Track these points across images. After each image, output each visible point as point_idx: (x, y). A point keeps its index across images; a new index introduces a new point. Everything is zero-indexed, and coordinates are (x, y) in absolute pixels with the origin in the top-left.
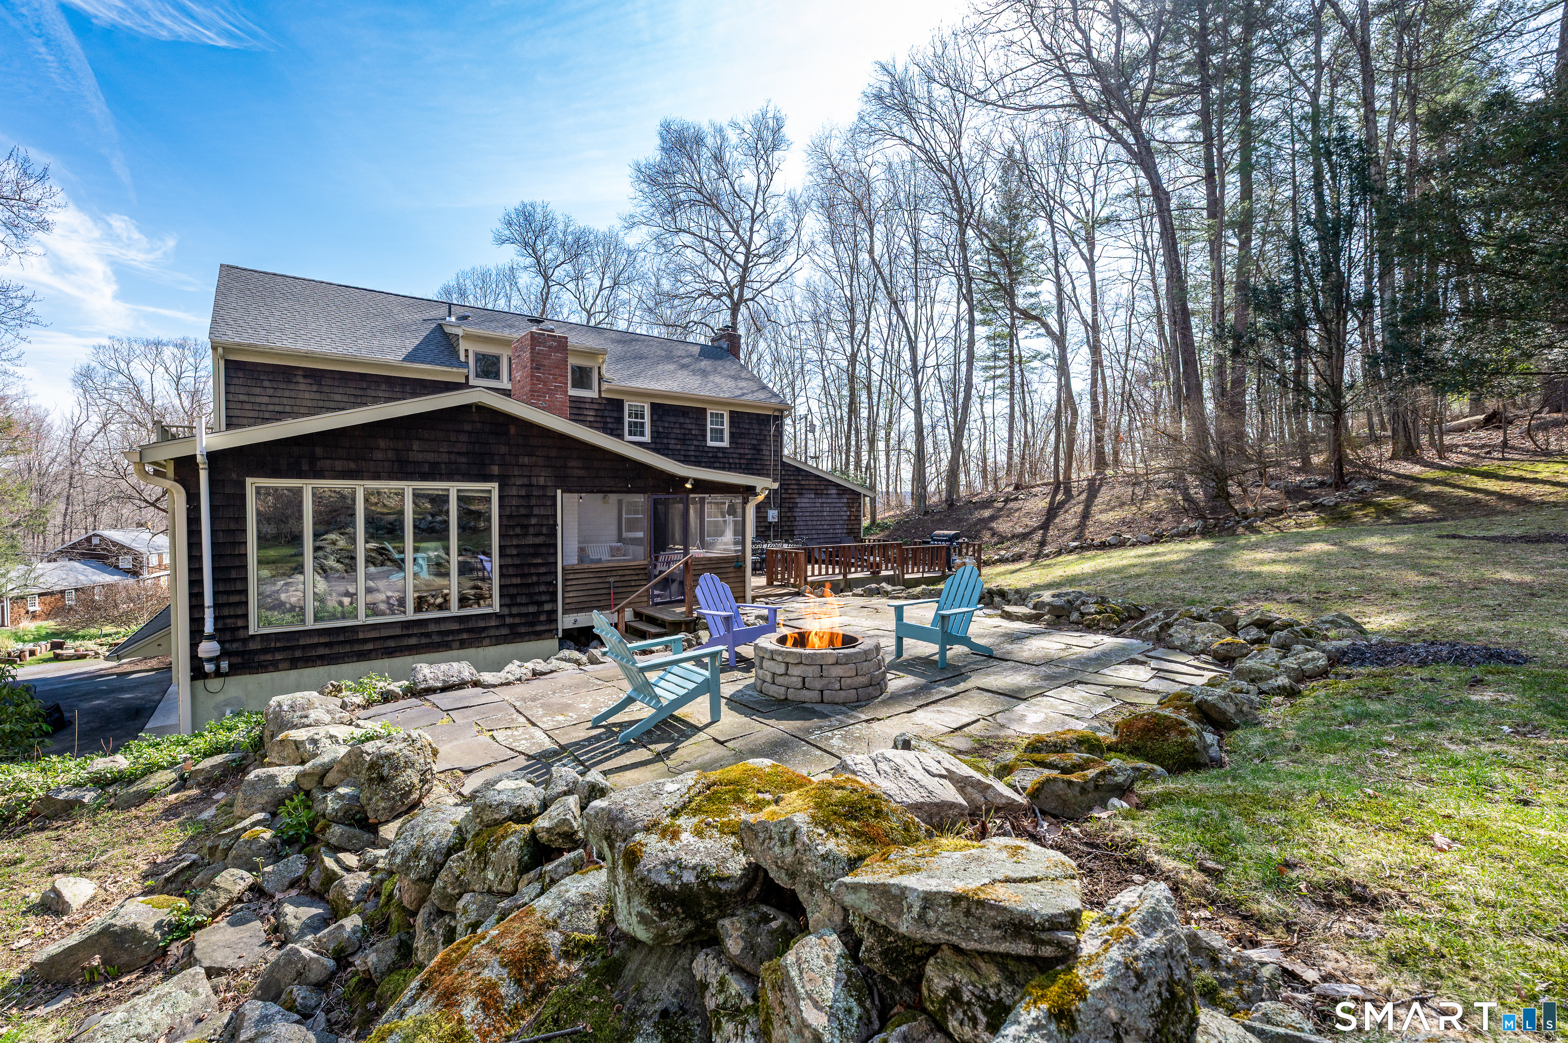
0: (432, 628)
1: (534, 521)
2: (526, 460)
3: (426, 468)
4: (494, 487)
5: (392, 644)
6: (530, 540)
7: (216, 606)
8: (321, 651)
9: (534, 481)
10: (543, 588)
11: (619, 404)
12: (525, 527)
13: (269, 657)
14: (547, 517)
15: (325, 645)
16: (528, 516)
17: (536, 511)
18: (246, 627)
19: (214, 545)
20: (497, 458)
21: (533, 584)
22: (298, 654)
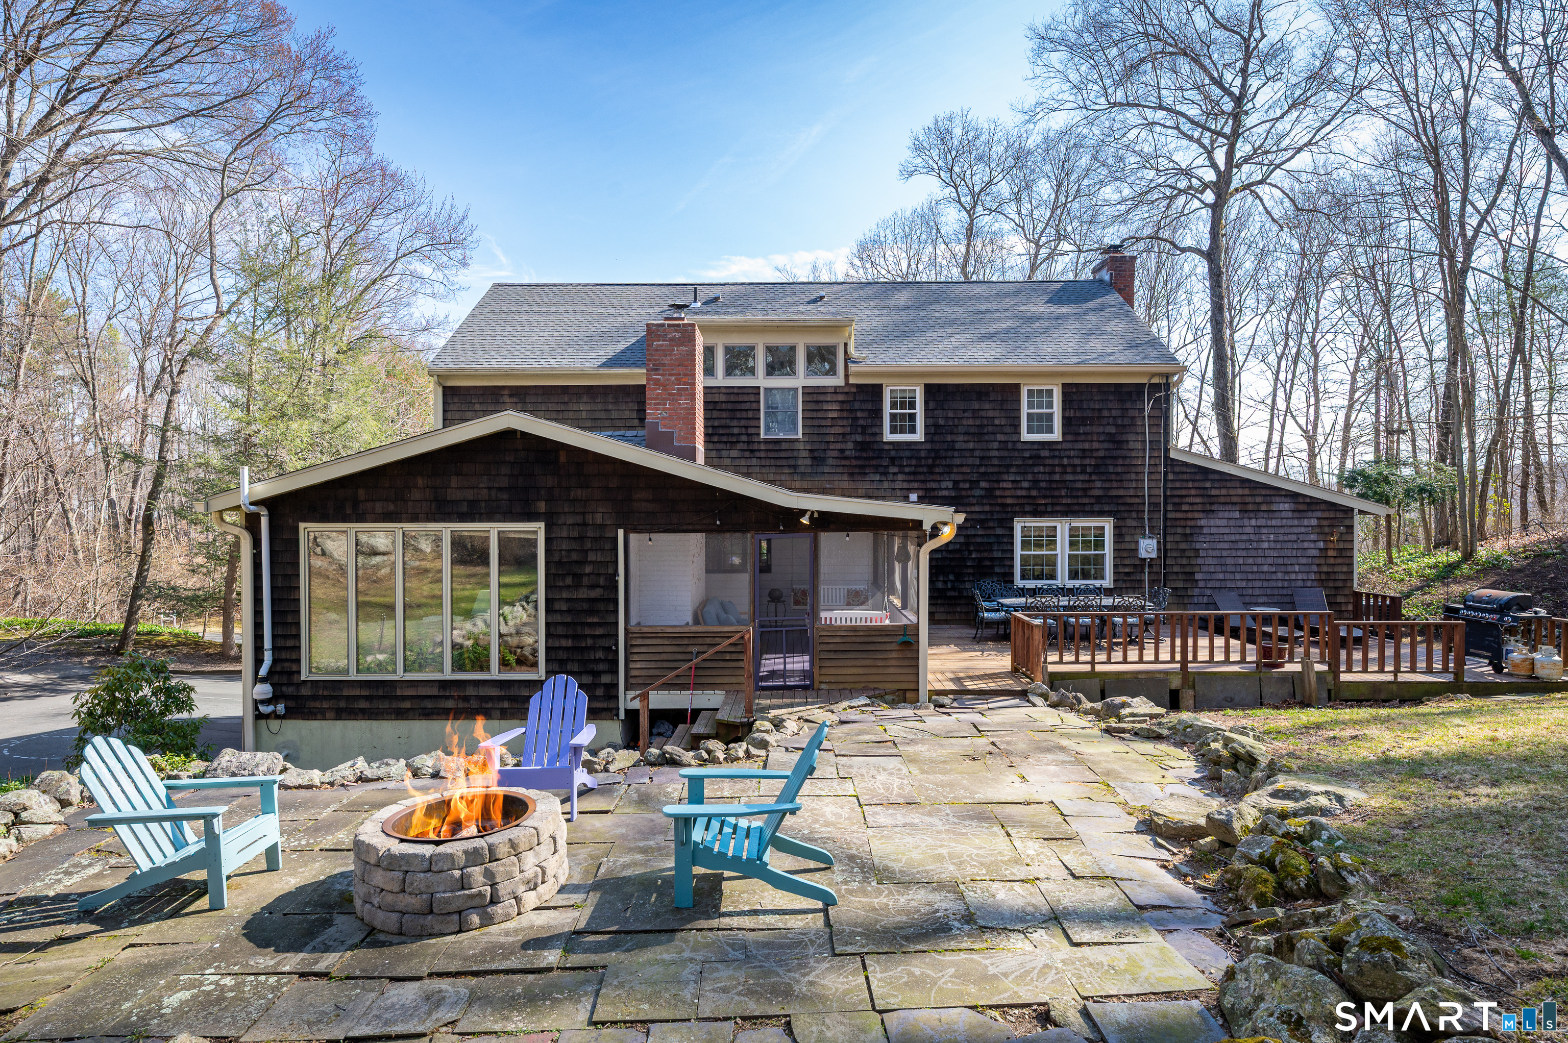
0: (471, 691)
1: (588, 569)
2: (579, 493)
3: (464, 508)
4: (539, 528)
5: (429, 704)
6: (583, 593)
7: (274, 649)
8: (363, 704)
9: (589, 519)
10: (600, 655)
11: (875, 391)
12: (578, 577)
13: (317, 704)
14: (605, 564)
15: (366, 698)
16: (582, 563)
17: (592, 557)
18: (299, 672)
19: (273, 589)
20: (543, 492)
21: (588, 648)
22: (342, 704)
